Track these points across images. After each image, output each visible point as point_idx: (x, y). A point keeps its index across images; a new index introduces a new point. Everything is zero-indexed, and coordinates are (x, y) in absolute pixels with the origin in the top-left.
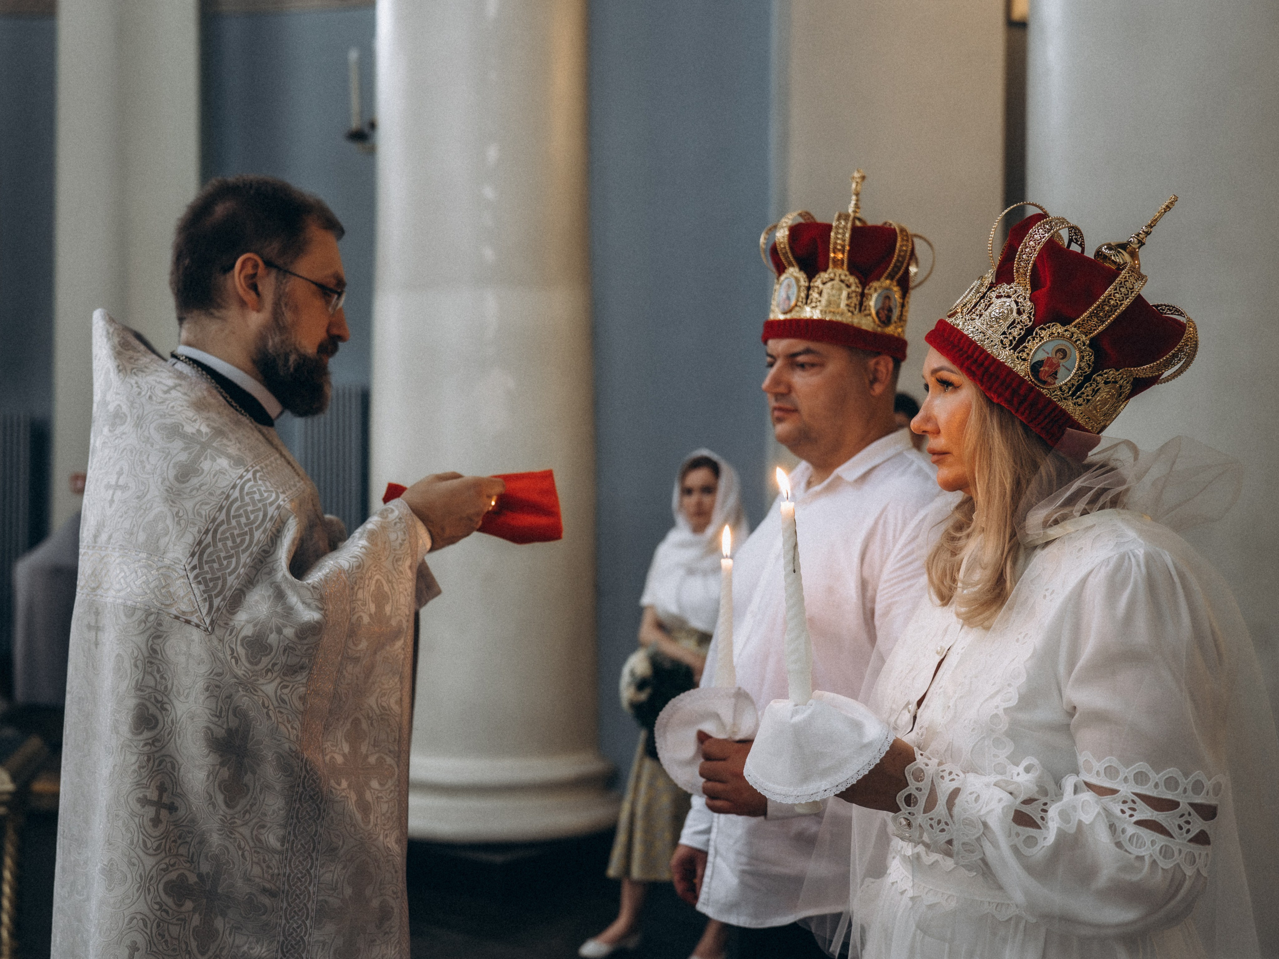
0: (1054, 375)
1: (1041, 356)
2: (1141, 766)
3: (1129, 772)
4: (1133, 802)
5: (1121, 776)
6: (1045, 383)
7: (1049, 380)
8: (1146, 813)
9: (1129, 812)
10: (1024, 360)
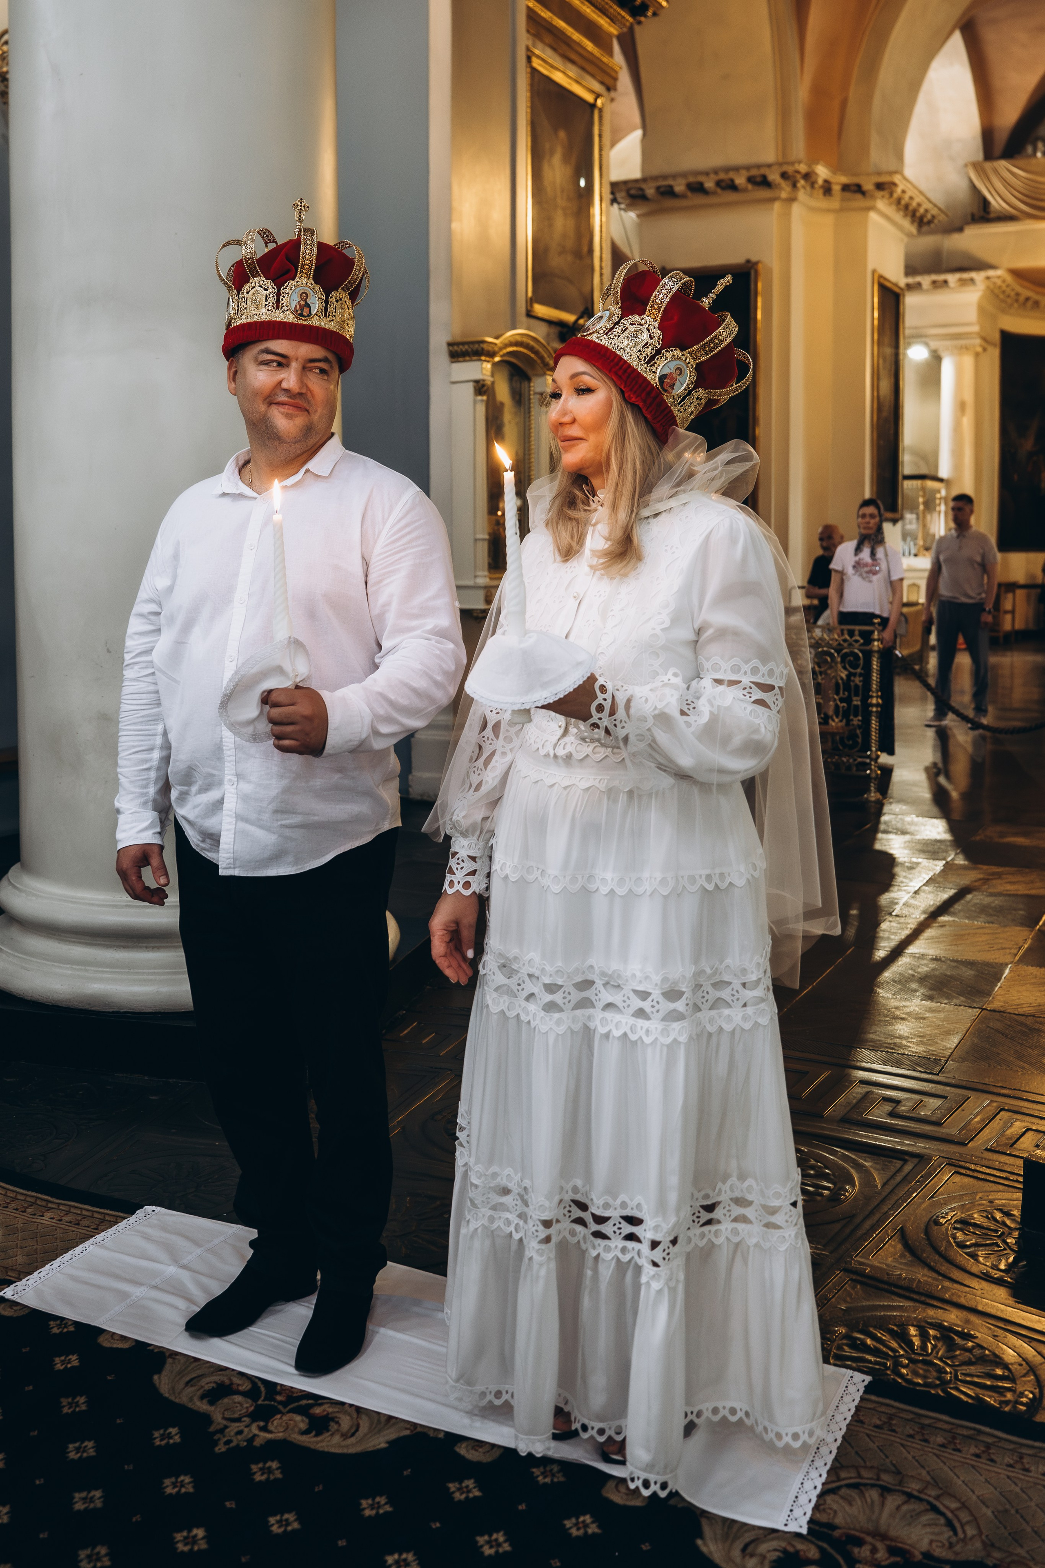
0: (672, 386)
1: (667, 371)
2: (755, 662)
3: (747, 668)
4: (751, 688)
5: (742, 671)
6: (666, 391)
7: (669, 389)
8: (758, 694)
9: (748, 695)
10: (654, 372)
